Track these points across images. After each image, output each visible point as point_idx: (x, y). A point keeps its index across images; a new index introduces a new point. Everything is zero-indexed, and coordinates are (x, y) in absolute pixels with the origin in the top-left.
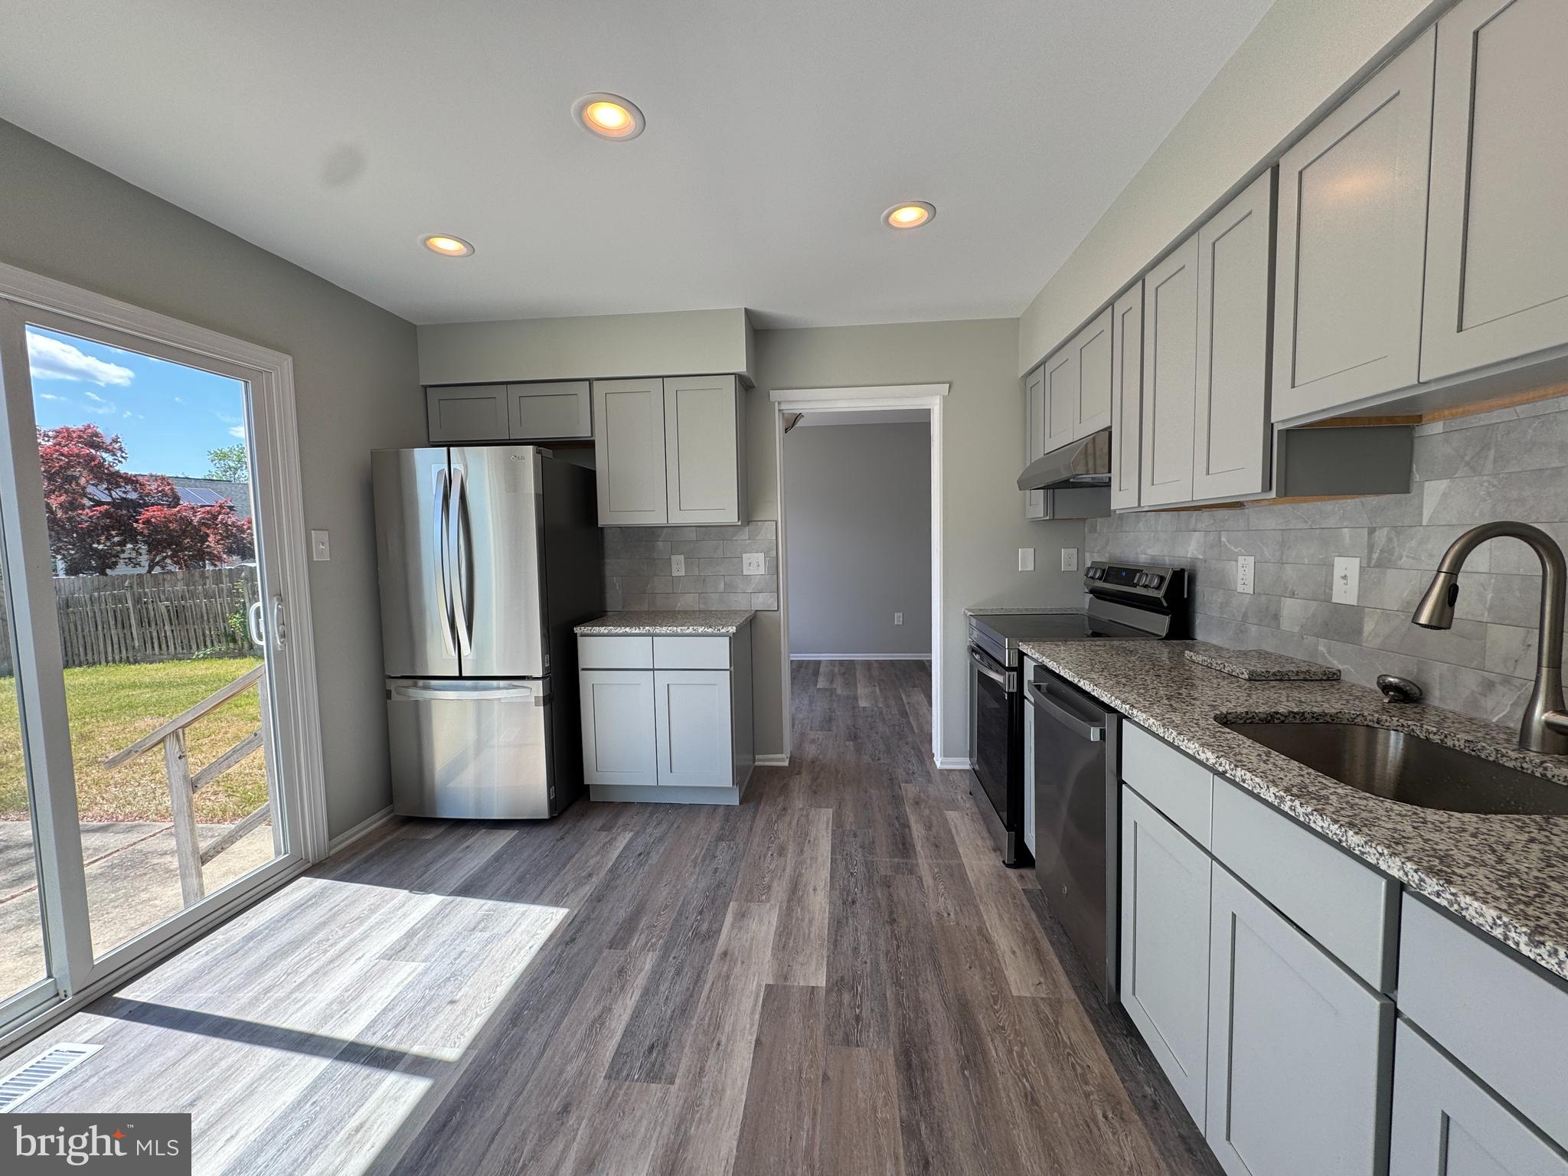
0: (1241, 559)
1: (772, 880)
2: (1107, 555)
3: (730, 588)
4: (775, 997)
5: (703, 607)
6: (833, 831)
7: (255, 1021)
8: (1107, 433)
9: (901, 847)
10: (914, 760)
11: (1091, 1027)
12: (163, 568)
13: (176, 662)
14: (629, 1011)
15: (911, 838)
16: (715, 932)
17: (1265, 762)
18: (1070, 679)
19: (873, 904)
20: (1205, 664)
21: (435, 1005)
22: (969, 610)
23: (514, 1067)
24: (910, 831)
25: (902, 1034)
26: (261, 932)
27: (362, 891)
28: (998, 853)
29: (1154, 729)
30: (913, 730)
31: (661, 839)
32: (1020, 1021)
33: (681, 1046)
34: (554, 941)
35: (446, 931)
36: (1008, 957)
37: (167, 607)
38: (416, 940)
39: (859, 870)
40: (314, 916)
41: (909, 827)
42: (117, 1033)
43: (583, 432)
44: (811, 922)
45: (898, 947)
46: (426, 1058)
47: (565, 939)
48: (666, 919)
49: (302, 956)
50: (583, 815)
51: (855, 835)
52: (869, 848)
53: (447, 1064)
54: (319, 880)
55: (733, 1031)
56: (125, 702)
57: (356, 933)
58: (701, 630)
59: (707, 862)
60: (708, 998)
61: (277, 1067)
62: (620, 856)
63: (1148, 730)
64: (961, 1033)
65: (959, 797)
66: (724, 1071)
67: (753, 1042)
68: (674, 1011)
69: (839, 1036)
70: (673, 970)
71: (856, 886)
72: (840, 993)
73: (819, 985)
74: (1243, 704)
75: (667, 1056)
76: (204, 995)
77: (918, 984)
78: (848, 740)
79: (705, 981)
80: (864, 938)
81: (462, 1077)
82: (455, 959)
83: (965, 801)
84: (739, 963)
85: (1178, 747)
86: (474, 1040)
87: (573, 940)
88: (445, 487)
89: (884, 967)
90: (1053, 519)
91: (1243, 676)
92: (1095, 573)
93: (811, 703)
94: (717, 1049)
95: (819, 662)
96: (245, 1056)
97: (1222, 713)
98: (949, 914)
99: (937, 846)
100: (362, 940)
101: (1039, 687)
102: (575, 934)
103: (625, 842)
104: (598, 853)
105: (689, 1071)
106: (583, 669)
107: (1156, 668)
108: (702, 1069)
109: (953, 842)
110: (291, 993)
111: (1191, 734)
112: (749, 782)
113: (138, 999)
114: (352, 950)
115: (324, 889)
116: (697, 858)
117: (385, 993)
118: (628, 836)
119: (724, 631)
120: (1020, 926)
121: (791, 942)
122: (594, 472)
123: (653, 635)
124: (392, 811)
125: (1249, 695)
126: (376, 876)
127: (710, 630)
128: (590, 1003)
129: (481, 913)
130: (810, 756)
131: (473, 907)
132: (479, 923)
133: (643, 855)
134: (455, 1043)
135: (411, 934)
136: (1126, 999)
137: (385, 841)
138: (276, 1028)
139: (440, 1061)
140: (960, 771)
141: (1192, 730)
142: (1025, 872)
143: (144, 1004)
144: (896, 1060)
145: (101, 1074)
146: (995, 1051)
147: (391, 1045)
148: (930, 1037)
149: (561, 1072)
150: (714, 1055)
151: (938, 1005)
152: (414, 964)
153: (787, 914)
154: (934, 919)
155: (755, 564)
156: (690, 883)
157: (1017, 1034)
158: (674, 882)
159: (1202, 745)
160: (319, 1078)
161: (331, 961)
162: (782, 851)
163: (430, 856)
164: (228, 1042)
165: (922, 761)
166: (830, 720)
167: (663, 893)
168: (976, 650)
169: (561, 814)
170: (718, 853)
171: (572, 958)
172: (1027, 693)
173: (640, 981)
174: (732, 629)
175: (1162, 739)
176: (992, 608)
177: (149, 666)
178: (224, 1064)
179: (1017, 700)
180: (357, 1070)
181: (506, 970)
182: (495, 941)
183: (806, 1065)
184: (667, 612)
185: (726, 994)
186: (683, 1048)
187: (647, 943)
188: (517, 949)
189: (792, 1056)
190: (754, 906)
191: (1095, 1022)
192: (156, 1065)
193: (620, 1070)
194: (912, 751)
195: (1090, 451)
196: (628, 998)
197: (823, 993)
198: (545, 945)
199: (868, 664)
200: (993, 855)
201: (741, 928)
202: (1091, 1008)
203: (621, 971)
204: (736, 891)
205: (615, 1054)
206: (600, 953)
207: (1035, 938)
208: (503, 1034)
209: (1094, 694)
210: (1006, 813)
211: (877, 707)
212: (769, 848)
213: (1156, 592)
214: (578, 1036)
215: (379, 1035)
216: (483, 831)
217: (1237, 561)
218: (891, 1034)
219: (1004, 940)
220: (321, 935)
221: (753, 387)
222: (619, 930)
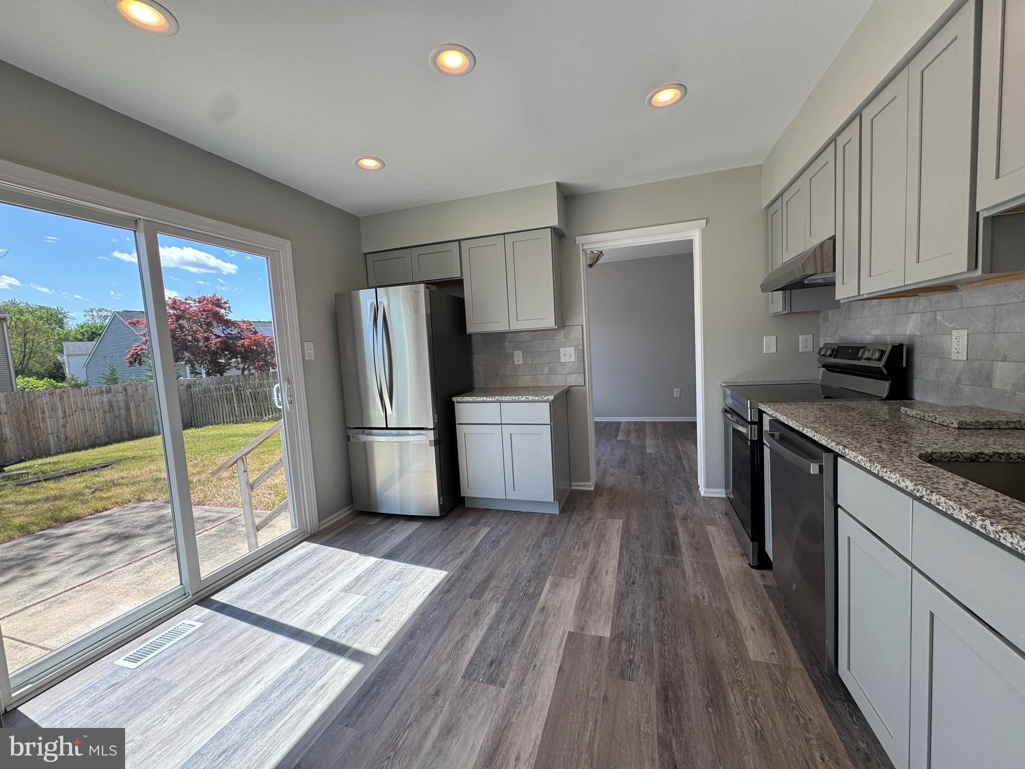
0: (955, 332)
1: (578, 564)
2: (837, 338)
3: (552, 371)
4: (574, 640)
5: (535, 384)
6: (622, 535)
7: (275, 620)
8: (832, 240)
9: (670, 548)
10: (684, 489)
11: (814, 690)
12: (249, 371)
13: (255, 423)
14: (480, 639)
15: (679, 542)
16: (537, 595)
17: (961, 490)
18: (797, 428)
19: (647, 585)
20: (919, 417)
21: (368, 621)
22: (724, 383)
23: (409, 663)
24: (678, 537)
25: (662, 676)
26: (282, 571)
27: (335, 552)
28: (745, 557)
29: (862, 464)
30: (685, 469)
31: (507, 533)
32: (755, 679)
33: (510, 664)
34: (438, 590)
35: (377, 579)
36: (749, 631)
37: (250, 393)
38: (360, 582)
39: (639, 561)
40: (309, 564)
41: (677, 535)
42: (210, 618)
43: (456, 274)
44: (602, 593)
45: (664, 616)
46: (361, 652)
47: (444, 590)
48: (506, 583)
49: (300, 586)
50: (460, 515)
51: (638, 539)
52: (647, 547)
53: (372, 656)
54: (313, 544)
55: (545, 659)
56: (230, 444)
57: (330, 576)
58: (530, 398)
59: (535, 549)
60: (530, 635)
61: (283, 646)
62: (481, 542)
63: (857, 465)
64: (708, 681)
65: (717, 517)
66: (537, 684)
67: (558, 668)
68: (507, 642)
69: (617, 672)
70: (509, 615)
71: (636, 573)
72: (619, 643)
73: (605, 636)
74: (948, 446)
75: (501, 670)
76: (252, 602)
77: (677, 643)
78: (637, 475)
79: (528, 625)
80: (639, 608)
81: (380, 665)
82: (381, 596)
83: (721, 519)
84: (552, 616)
85: (882, 477)
86: (388, 644)
87: (449, 591)
88: (375, 312)
89: (652, 629)
90: (790, 313)
91: (953, 426)
92: (826, 352)
93: (612, 450)
94: (534, 669)
95: (620, 423)
96: (269, 638)
97: (927, 453)
98: (704, 597)
99: (697, 550)
100: (332, 579)
101: (772, 435)
102: (450, 587)
103: (485, 533)
104: (468, 539)
105: (514, 682)
106: (459, 424)
107: (873, 420)
108: (523, 681)
109: (710, 548)
110: (294, 606)
111: (894, 468)
112: (566, 500)
113: (221, 601)
114: (327, 585)
115: (316, 549)
116: (529, 545)
117: (342, 611)
118: (487, 529)
119: (545, 398)
120: (760, 611)
121: (588, 605)
122: (463, 300)
123: (500, 402)
124: (353, 508)
125: (956, 440)
126: (342, 544)
127: (537, 398)
128: (456, 630)
129: (397, 570)
130: (609, 484)
131: (393, 566)
132: (396, 576)
133: (496, 542)
134: (377, 645)
135: (358, 578)
136: (843, 672)
137: (349, 524)
138: (285, 625)
139: (368, 654)
140: (719, 498)
141: (896, 464)
142: (765, 572)
143: (223, 604)
144: (657, 693)
145: (202, 638)
146: (734, 697)
147: (343, 642)
148: (684, 681)
149: (436, 670)
150: (531, 673)
151: (692, 660)
152: (359, 596)
153: (586, 587)
154: (692, 600)
155: (568, 355)
156: (523, 562)
157: (752, 687)
158: (513, 561)
159: (902, 476)
160: (304, 655)
161: (315, 590)
162: (586, 546)
163: (372, 534)
164: (261, 630)
165: (690, 490)
166: (625, 461)
167: (505, 568)
168: (727, 411)
169: (447, 514)
170: (543, 544)
171: (448, 602)
172: (765, 441)
173: (487, 621)
174: (551, 398)
175: (869, 472)
176: (741, 381)
177: (243, 425)
178: (258, 641)
179: (757, 446)
180: (324, 653)
181: (409, 605)
182: (404, 587)
183: (592, 688)
184: (512, 388)
185: (542, 635)
186: (512, 665)
187: (494, 597)
188: (416, 593)
189: (583, 680)
190: (564, 580)
191: (817, 687)
192: (227, 637)
193: (472, 674)
194: (684, 484)
195: (818, 255)
196: (480, 630)
197: (607, 642)
198: (433, 592)
199: (654, 425)
200: (741, 559)
201: (554, 593)
202: (815, 675)
203: (477, 613)
204: (553, 568)
205: (470, 664)
206: (465, 600)
207: (771, 621)
208: (405, 643)
209: (815, 438)
210: (750, 529)
211: (659, 452)
212: (577, 543)
213: (879, 362)
214: (448, 649)
215: (337, 635)
216: (402, 521)
217: (951, 334)
218: (654, 676)
219: (745, 619)
220: (311, 575)
221: (565, 235)
222: (477, 587)
